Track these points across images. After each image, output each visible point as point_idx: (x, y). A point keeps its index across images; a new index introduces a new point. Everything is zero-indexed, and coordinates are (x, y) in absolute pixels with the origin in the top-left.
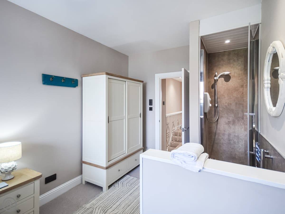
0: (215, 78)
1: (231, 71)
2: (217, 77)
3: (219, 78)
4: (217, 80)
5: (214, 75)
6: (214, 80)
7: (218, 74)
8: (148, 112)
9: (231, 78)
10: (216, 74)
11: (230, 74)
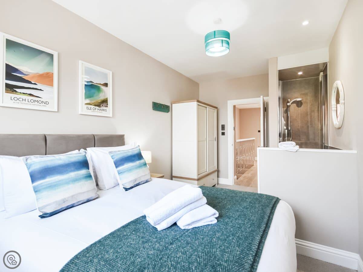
0: (288, 104)
1: (302, 98)
2: (289, 103)
3: (291, 104)
4: (290, 106)
5: (287, 101)
6: (286, 106)
7: (291, 100)
8: (221, 137)
9: (303, 104)
10: (289, 100)
11: (301, 100)
